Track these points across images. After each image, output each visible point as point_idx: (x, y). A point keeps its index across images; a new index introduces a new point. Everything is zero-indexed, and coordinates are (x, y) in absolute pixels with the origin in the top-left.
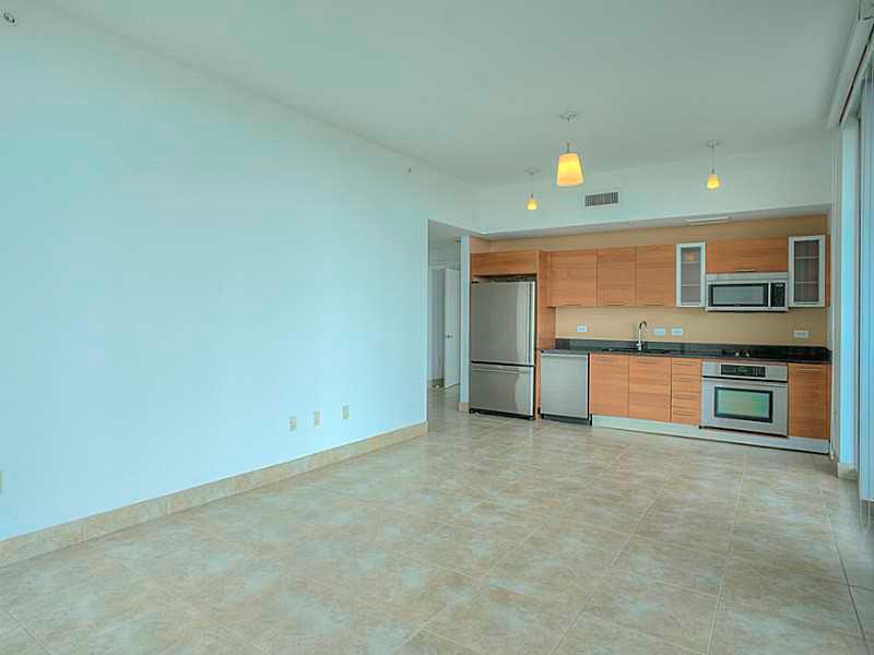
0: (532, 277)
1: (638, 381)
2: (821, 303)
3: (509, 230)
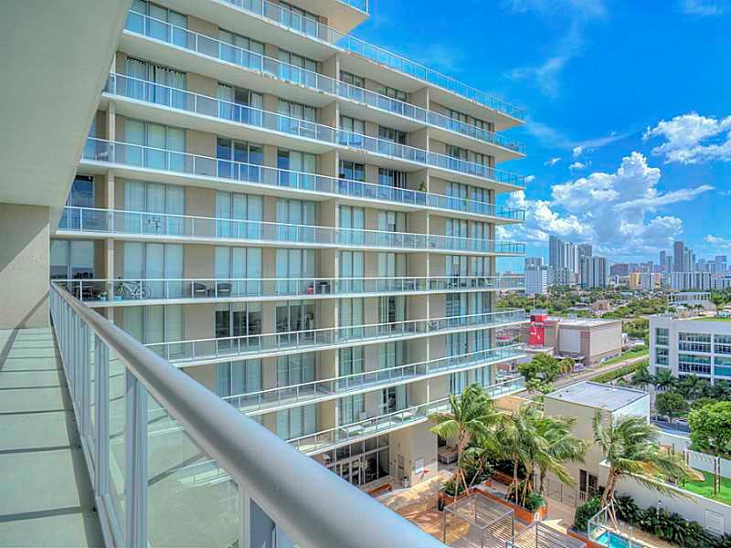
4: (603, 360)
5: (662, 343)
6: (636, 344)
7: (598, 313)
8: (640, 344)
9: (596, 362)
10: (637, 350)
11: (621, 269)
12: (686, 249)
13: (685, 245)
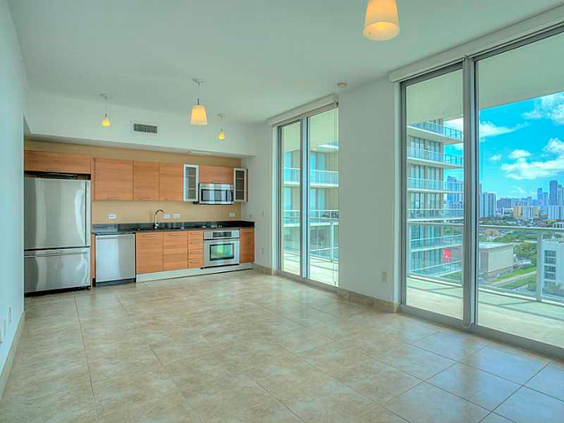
0: (88, 177)
1: (168, 247)
2: (245, 200)
3: (46, 134)
4: (498, 275)
5: (550, 262)
6: (524, 263)
7: (491, 238)
8: (527, 263)
9: (493, 277)
10: (525, 267)
11: (506, 202)
12: (560, 186)
13: (559, 183)
